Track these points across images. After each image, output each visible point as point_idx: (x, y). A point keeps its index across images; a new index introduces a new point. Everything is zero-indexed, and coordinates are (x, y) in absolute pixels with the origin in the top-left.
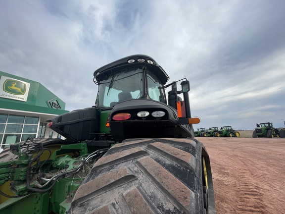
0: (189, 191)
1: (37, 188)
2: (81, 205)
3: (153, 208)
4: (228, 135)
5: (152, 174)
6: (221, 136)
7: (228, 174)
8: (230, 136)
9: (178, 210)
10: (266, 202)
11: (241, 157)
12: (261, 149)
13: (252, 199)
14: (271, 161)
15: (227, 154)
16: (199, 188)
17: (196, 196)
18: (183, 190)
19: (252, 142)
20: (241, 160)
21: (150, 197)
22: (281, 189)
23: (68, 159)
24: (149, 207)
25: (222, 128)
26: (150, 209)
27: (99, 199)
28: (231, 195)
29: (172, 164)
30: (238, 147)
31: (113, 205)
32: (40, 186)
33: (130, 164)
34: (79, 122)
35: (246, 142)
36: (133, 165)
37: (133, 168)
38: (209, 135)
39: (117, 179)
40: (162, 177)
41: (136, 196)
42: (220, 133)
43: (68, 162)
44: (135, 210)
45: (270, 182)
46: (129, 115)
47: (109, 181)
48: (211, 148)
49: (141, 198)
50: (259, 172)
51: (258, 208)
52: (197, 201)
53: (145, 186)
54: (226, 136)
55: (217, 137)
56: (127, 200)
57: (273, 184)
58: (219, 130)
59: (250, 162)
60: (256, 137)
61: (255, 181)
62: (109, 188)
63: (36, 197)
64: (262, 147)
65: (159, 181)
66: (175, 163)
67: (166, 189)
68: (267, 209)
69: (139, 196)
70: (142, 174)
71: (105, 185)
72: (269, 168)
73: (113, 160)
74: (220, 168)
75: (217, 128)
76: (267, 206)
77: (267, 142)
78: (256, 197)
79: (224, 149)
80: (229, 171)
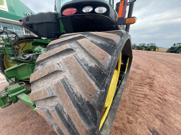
0: (107, 55)
1: (23, 59)
2: (42, 65)
3: (81, 65)
4: (150, 50)
5: (85, 47)
6: (145, 50)
7: (140, 69)
8: (151, 50)
9: (97, 66)
10: (155, 82)
11: (152, 61)
12: (168, 59)
13: (148, 80)
14: (170, 65)
15: (144, 60)
16: (116, 55)
17: (112, 59)
18: (103, 54)
19: (164, 55)
20: (151, 63)
21: (81, 60)
22: (167, 78)
23: (40, 48)
24: (78, 64)
25: (148, 45)
26: (79, 65)
27: (51, 62)
28: (137, 77)
29: (101, 43)
30: (154, 57)
31: (58, 64)
32: (23, 58)
33: (72, 44)
34: (43, 23)
35: (160, 54)
36: (74, 45)
37: (74, 46)
38: (138, 48)
39: (61, 50)
40: (91, 48)
41: (71, 59)
42: (146, 47)
43: (40, 49)
44: (69, 65)
45: (163, 74)
46: (76, 9)
47: (56, 52)
48: (136, 55)
49: (74, 59)
50: (159, 70)
51: (149, 84)
52: (112, 61)
53: (79, 55)
54: (148, 50)
55: (143, 50)
56: (65, 61)
57: (164, 75)
58: (146, 45)
59: (157, 65)
60: (168, 52)
61: (154, 73)
62: (57, 56)
63: (27, 66)
64: (169, 58)
65: (88, 50)
66: (103, 42)
67: (92, 54)
68: (154, 84)
69: (73, 58)
70: (78, 49)
71: (53, 54)
72: (166, 68)
73: (61, 41)
74: (137, 66)
75: (145, 44)
76: (154, 83)
77: (174, 55)
78: (151, 80)
79: (144, 57)
80: (141, 68)
